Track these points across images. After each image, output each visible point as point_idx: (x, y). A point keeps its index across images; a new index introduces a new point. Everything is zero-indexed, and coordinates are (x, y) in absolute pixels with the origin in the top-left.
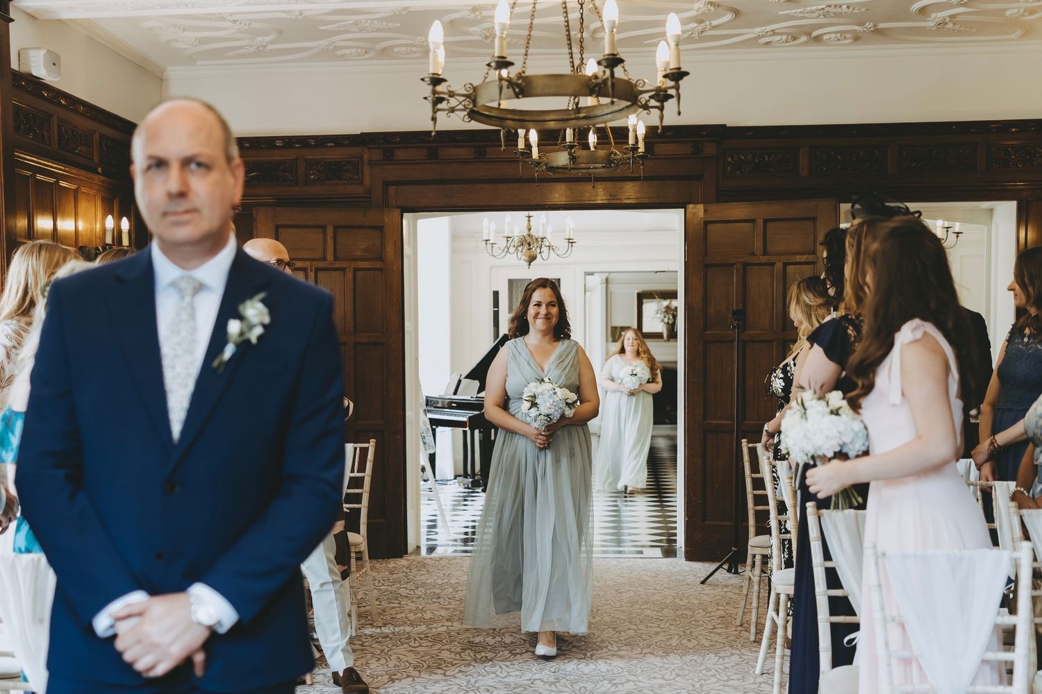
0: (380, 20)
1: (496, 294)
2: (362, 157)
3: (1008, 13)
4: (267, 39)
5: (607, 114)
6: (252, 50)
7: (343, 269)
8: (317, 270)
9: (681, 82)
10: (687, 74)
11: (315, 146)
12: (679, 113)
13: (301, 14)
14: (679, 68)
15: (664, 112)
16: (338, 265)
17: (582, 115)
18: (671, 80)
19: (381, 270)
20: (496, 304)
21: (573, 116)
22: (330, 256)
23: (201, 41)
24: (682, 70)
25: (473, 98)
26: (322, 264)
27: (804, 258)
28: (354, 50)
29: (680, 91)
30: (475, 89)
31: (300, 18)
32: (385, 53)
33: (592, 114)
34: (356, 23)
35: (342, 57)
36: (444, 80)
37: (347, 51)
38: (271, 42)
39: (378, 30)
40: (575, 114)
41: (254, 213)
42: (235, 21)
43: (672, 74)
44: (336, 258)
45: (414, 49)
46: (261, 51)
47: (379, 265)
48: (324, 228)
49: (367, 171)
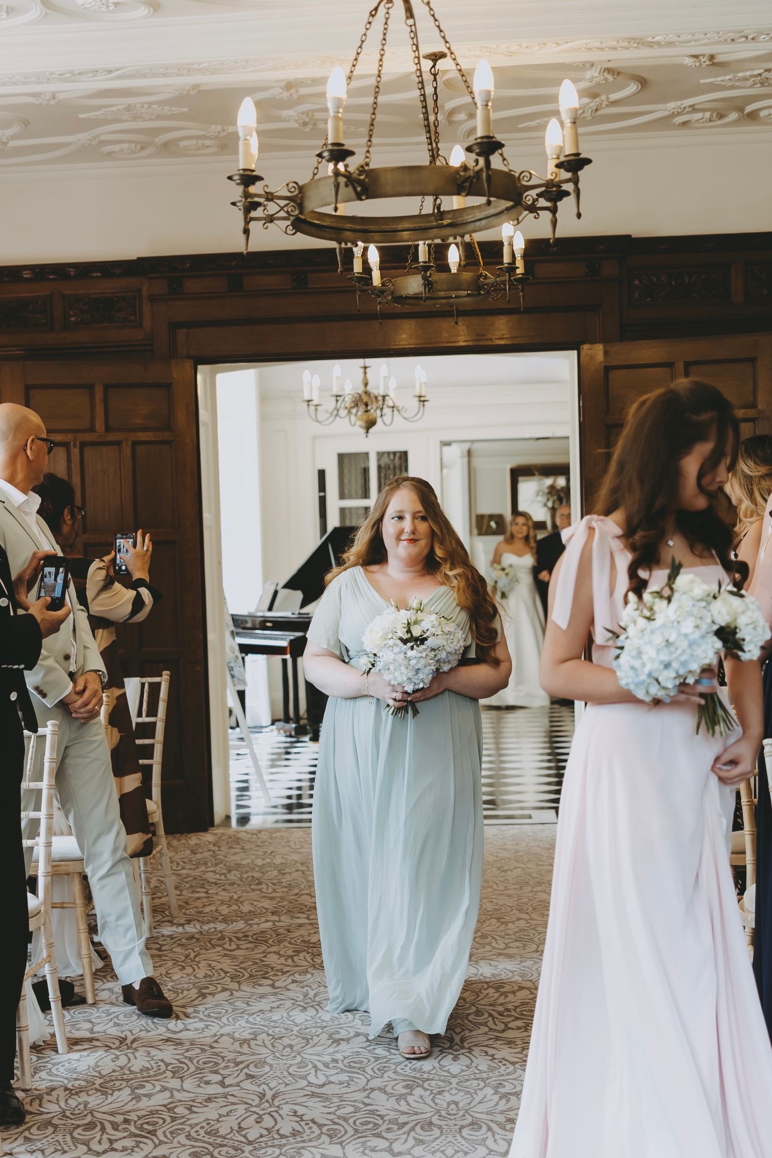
1: (323, 473)
20: (321, 487)
49: (147, 309)
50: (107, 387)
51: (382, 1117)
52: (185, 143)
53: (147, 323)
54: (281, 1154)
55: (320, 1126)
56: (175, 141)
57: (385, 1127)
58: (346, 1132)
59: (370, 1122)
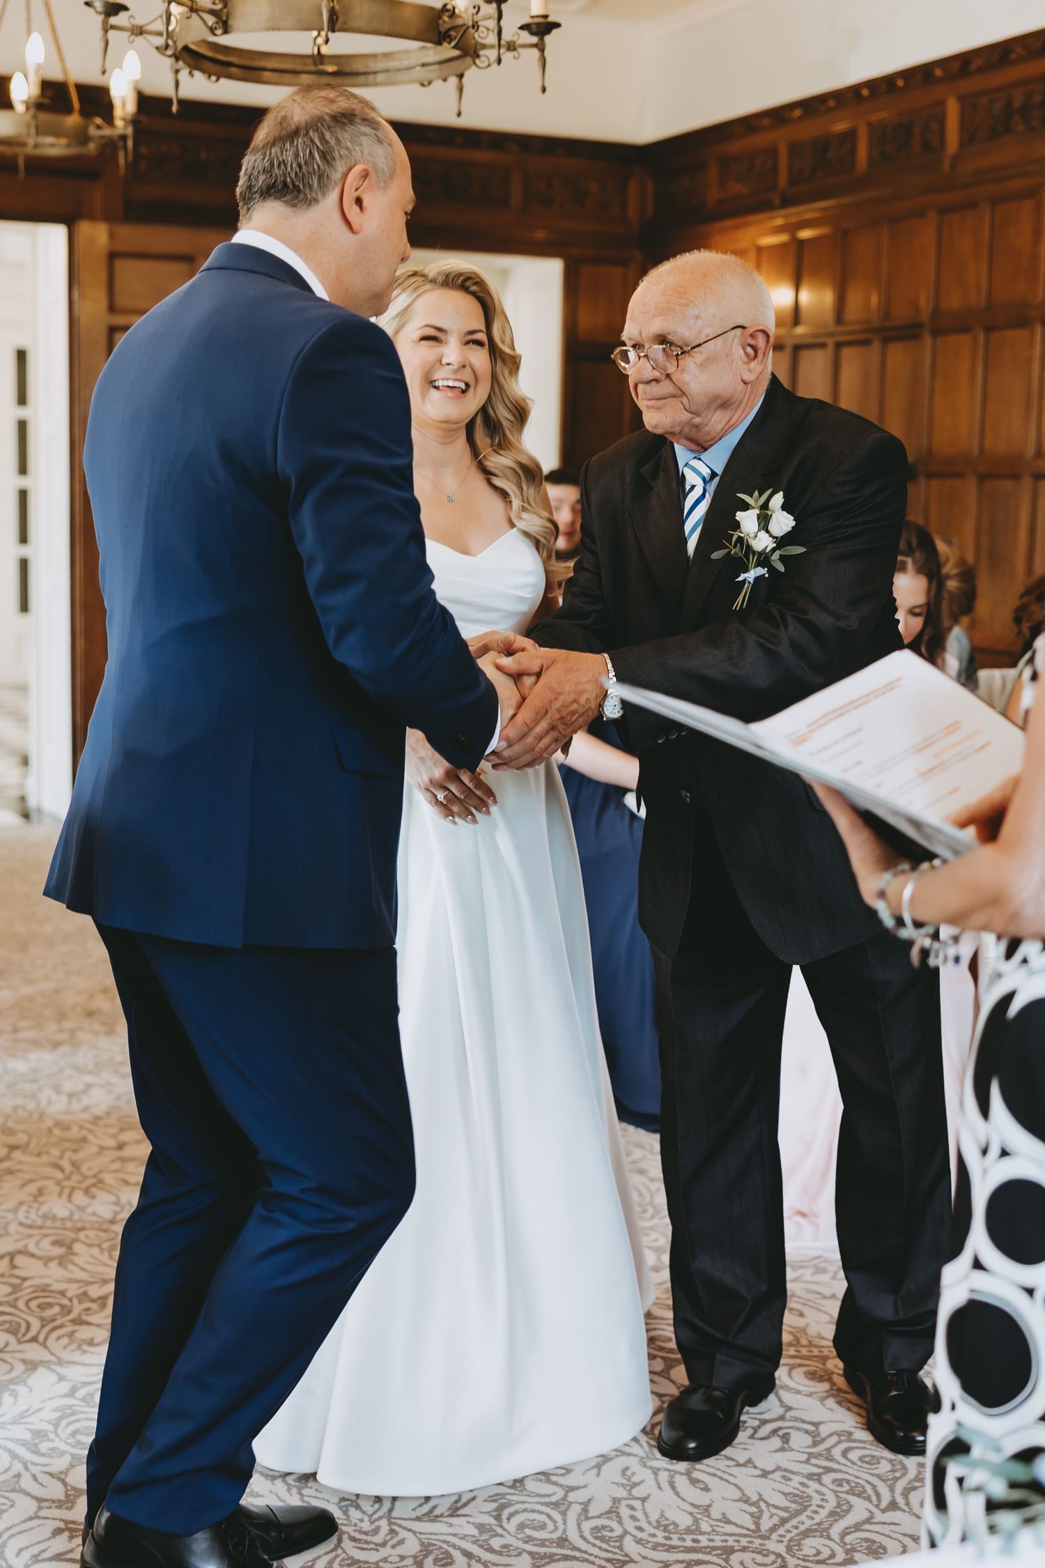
5: (375, 73)
9: (547, 38)
10: (557, 25)
12: (544, 90)
14: (546, 17)
15: (465, 80)
17: (330, 68)
18: (532, 33)
21: (312, 68)
24: (551, 19)
25: (224, 18)
29: (547, 53)
33: (347, 69)
40: (315, 64)
43: (538, 24)
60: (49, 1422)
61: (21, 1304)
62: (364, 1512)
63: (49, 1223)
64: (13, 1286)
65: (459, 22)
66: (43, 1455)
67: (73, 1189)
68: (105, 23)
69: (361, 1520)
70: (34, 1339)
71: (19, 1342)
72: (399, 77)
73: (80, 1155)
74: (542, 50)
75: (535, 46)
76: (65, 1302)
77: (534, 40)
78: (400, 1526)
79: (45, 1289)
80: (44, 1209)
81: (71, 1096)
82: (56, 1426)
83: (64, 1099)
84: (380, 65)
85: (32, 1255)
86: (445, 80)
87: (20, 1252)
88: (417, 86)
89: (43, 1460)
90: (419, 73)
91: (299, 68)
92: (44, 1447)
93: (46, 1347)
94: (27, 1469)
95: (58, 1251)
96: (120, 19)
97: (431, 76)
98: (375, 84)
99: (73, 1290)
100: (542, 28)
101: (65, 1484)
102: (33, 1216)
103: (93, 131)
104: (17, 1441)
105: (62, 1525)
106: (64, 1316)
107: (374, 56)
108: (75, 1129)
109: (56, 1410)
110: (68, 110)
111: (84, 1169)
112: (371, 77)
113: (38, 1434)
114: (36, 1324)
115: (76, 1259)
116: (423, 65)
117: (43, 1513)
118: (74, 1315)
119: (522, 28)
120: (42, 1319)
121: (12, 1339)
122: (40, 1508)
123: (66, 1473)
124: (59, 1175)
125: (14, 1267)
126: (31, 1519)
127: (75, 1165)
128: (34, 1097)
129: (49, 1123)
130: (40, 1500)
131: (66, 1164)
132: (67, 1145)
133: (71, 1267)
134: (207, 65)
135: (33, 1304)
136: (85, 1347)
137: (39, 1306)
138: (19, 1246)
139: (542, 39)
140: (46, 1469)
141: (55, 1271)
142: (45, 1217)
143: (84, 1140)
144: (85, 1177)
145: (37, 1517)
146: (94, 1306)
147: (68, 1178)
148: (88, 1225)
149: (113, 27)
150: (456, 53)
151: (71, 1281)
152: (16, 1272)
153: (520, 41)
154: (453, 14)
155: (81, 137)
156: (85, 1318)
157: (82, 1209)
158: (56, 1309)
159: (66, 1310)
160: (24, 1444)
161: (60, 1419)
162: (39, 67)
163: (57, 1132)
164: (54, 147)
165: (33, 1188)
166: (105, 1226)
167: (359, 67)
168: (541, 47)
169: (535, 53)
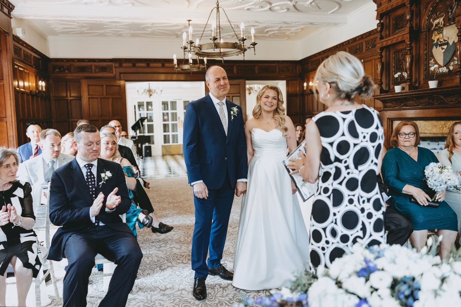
0: (123, 25)
1: (135, 106)
2: (112, 65)
3: (286, 33)
4: (85, 29)
6: (79, 32)
7: (109, 98)
8: (101, 98)
10: (257, 44)
11: (98, 62)
13: (100, 22)
14: (255, 42)
16: (107, 97)
17: (222, 54)
19: (120, 98)
20: (135, 109)
21: (220, 54)
22: (105, 94)
23: (64, 28)
26: (102, 97)
27: (237, 95)
28: (111, 34)
30: (201, 45)
31: (100, 23)
32: (120, 35)
33: (225, 54)
34: (115, 26)
35: (106, 36)
36: (194, 43)
37: (108, 34)
38: (86, 30)
39: (121, 28)
41: (81, 81)
42: (78, 23)
44: (107, 95)
45: (129, 34)
46: (82, 33)
47: (120, 97)
48: (102, 86)
49: (114, 70)
50: (106, 86)
51: (177, 254)
52: (124, 34)
53: (114, 72)
54: (157, 267)
55: (164, 258)
56: (122, 34)
57: (179, 257)
58: (170, 259)
59: (175, 256)
60: (167, 276)
61: (170, 256)
62: (211, 295)
63: (180, 242)
64: (170, 253)
65: (238, 45)
66: (164, 282)
67: (186, 236)
68: (184, 51)
69: (210, 296)
70: (170, 262)
71: (168, 262)
72: (233, 54)
73: (189, 231)
74: (254, 48)
75: (253, 47)
76: (177, 256)
77: (253, 46)
78: (216, 298)
79: (175, 254)
80: (180, 240)
81: (191, 221)
82: (168, 277)
83: (190, 221)
84: (230, 53)
85: (175, 248)
86: (241, 54)
87: (174, 247)
88: (236, 56)
89: (164, 283)
90: (236, 54)
91: (217, 55)
92: (165, 281)
93: (172, 263)
94: (161, 284)
95: (180, 247)
96: (187, 50)
97: (238, 54)
98: (230, 56)
99: (179, 254)
100: (254, 44)
101: (166, 287)
102: (178, 241)
103: (200, 67)
104: (161, 279)
105: (162, 294)
106: (176, 258)
107: (229, 51)
108: (190, 226)
109: (169, 274)
110: (197, 64)
111: (189, 234)
112: (229, 55)
113: (165, 278)
114: (172, 259)
115: (182, 249)
116: (237, 52)
117: (161, 292)
118: (178, 258)
119: (251, 45)
120: (173, 259)
121: (167, 262)
122: (160, 291)
123: (166, 285)
124: (184, 234)
125: (172, 250)
126: (158, 293)
127: (187, 233)
128: (185, 221)
129: (186, 225)
130: (161, 290)
131: (186, 233)
132: (188, 229)
133: (181, 250)
134: (202, 55)
135: (172, 256)
136: (178, 264)
137: (173, 256)
138: (174, 246)
139: (254, 46)
140: (164, 284)
141: (178, 251)
142: (180, 241)
143: (191, 228)
144: (188, 235)
145: (159, 293)
146: (182, 257)
147: (185, 235)
148: (186, 243)
149: (185, 51)
150: (240, 50)
151: (179, 252)
152: (172, 251)
153: (251, 47)
154: (237, 44)
155: (199, 68)
156: (180, 259)
157: (186, 240)
158: (176, 257)
159: (177, 257)
160: (162, 280)
161: (169, 276)
162: (191, 57)
163: (187, 227)
164: (195, 70)
165: (179, 237)
166: (188, 243)
167: (227, 53)
168: (254, 47)
169: (253, 48)
